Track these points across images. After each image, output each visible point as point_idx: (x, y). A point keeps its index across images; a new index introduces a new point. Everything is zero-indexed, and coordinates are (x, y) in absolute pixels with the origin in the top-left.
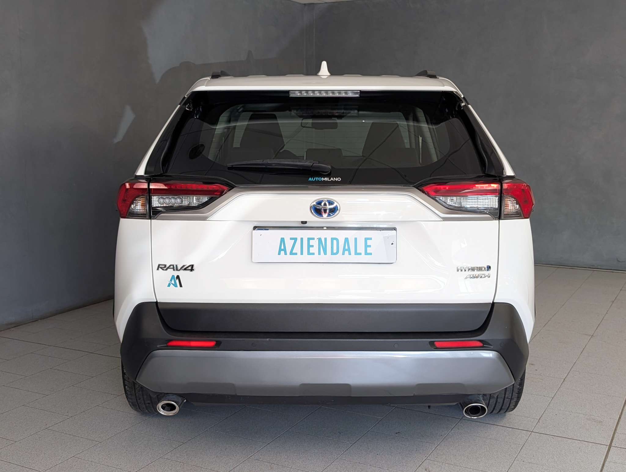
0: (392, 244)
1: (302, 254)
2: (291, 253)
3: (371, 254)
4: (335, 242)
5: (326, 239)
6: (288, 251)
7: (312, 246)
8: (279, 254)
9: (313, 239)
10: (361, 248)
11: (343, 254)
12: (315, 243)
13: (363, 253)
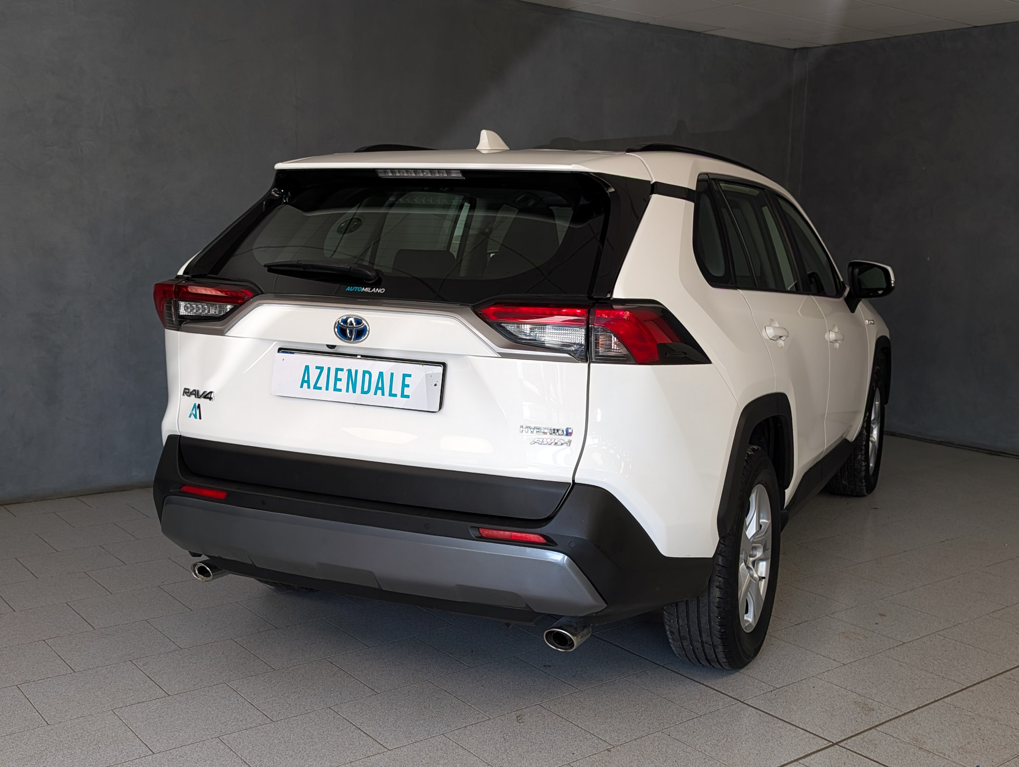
0: (435, 385)
1: (327, 389)
2: (315, 387)
3: (408, 397)
4: (367, 376)
5: (356, 371)
6: (312, 384)
7: (340, 380)
8: (302, 387)
9: (342, 370)
10: (397, 390)
11: (375, 393)
12: (343, 375)
13: (399, 394)
